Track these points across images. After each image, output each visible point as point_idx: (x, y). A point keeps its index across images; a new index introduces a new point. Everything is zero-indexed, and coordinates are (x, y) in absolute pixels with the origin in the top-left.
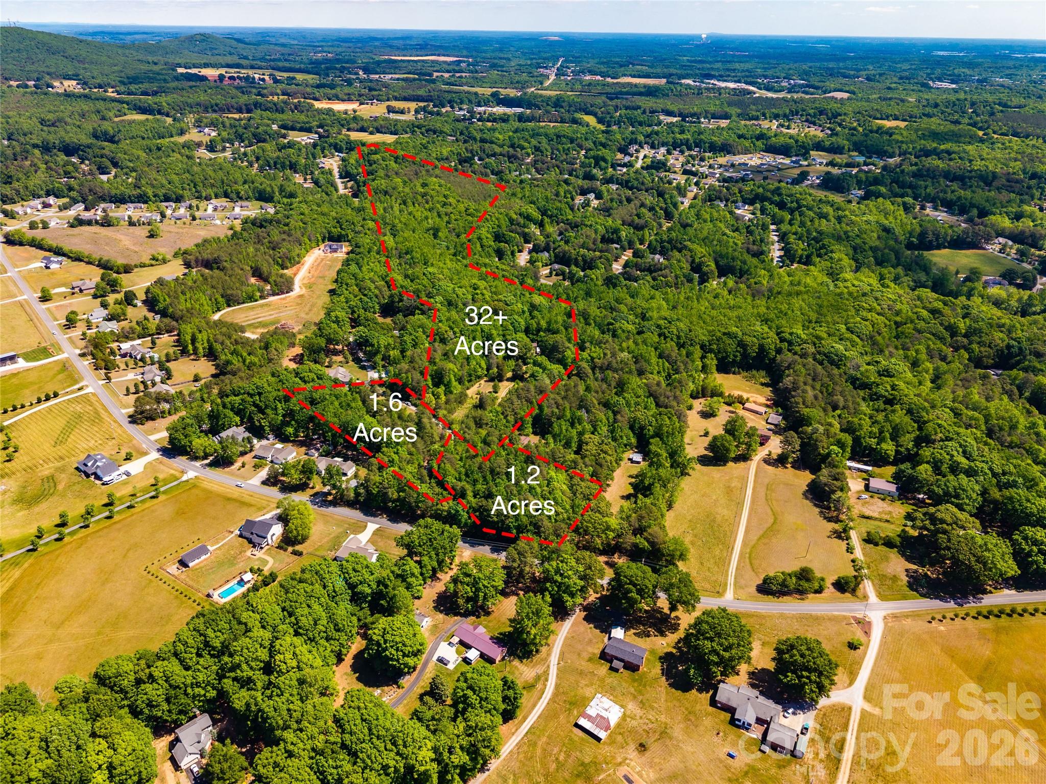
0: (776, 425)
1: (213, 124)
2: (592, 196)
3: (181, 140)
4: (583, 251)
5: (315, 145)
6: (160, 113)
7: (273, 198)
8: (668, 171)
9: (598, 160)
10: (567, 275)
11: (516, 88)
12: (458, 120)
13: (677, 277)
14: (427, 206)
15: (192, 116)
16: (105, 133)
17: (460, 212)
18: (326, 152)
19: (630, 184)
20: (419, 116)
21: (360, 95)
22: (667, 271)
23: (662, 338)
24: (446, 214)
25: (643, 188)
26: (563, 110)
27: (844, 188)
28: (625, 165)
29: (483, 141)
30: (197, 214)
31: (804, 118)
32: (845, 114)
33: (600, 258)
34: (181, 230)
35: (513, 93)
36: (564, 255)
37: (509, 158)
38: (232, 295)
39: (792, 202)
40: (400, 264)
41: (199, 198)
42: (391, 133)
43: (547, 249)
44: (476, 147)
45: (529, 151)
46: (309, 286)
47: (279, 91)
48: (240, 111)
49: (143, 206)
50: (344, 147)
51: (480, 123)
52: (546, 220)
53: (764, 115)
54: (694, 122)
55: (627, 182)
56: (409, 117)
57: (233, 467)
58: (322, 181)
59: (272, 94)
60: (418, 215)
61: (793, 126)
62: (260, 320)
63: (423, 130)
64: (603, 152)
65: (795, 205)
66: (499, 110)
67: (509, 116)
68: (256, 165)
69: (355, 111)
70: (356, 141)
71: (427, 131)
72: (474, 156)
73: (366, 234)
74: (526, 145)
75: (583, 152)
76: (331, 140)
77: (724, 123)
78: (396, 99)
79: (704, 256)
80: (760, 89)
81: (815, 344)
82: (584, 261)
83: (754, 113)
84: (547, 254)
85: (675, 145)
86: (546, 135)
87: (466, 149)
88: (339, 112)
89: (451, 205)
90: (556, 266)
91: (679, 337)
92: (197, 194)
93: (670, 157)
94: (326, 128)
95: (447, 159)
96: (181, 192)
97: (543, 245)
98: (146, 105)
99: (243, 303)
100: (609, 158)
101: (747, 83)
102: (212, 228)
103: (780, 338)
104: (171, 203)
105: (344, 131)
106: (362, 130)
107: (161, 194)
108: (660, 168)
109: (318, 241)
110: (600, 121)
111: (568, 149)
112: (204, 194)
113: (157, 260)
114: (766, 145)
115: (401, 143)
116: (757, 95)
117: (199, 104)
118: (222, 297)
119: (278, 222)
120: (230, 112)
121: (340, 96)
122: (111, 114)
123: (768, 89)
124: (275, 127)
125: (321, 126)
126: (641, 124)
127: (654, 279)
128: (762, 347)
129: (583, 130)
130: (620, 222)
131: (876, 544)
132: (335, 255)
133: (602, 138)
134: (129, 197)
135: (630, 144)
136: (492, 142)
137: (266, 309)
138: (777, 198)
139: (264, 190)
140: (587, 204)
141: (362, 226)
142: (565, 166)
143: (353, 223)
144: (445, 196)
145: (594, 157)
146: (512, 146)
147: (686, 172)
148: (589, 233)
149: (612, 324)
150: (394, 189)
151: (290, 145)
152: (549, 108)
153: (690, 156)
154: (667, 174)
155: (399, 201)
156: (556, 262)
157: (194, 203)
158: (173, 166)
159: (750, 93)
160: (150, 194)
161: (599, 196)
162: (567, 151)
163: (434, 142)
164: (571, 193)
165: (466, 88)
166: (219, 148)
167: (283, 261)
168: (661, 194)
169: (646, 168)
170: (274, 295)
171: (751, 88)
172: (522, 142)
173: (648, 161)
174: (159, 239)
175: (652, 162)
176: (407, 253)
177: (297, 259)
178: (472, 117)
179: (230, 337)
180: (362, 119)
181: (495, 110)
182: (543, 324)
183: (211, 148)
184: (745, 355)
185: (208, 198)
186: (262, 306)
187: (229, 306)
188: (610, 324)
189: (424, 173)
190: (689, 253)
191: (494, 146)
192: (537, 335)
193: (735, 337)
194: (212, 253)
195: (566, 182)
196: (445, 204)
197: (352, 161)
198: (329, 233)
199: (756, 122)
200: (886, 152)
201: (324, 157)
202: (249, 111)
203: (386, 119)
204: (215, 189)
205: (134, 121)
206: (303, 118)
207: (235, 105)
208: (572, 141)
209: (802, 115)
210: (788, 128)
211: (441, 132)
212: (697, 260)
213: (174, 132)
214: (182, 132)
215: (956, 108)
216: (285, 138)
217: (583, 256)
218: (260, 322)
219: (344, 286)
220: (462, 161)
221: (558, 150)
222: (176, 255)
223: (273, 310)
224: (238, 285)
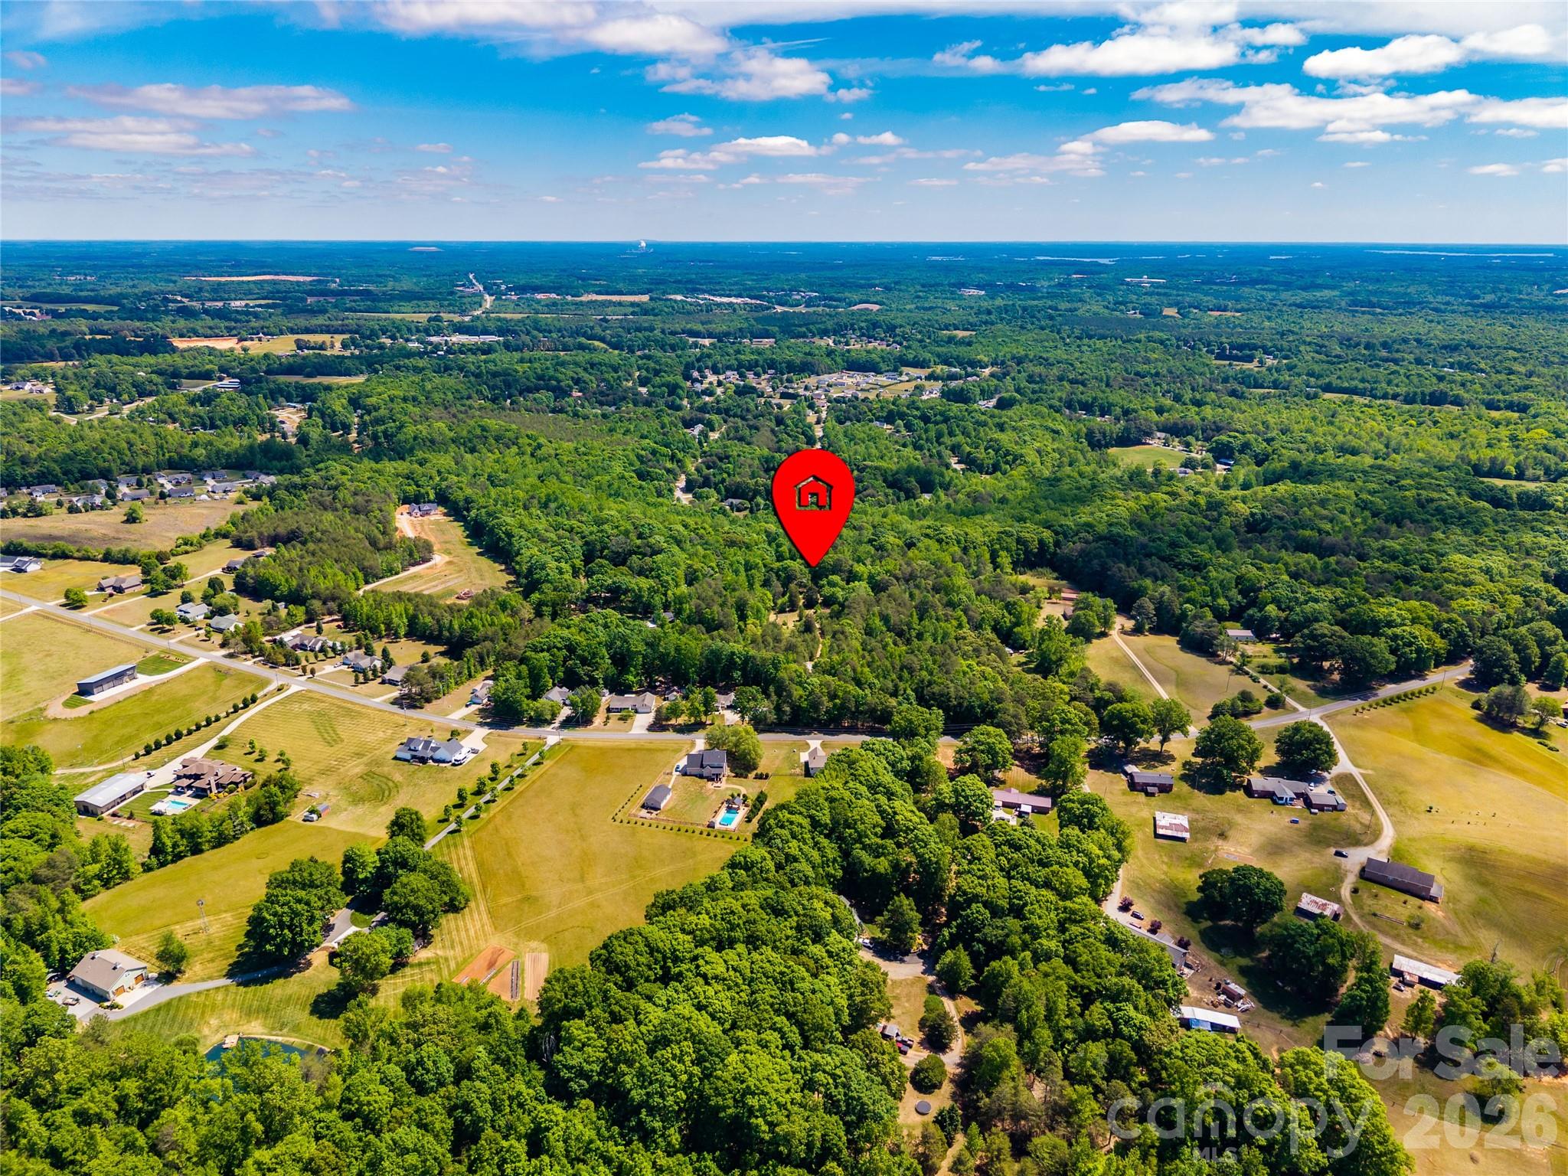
2: (701, 427)
7: (252, 462)
8: (762, 396)
11: (453, 312)
23: (944, 544)
26: (555, 336)
27: (970, 399)
28: (704, 393)
31: (858, 333)
32: (900, 326)
35: (457, 318)
36: (738, 488)
38: (370, 567)
39: (936, 415)
41: (133, 472)
42: (340, 374)
48: (50, 358)
50: (294, 394)
53: (809, 332)
54: (735, 343)
57: (595, 725)
61: (852, 341)
63: (389, 366)
71: (397, 368)
77: (768, 343)
78: (293, 331)
80: (773, 303)
85: (743, 368)
90: (734, 501)
91: (958, 542)
93: (748, 380)
97: (702, 480)
99: (383, 577)
101: (749, 297)
112: (140, 466)
114: (846, 364)
116: (777, 310)
118: (360, 570)
121: (200, 331)
123: (782, 303)
131: (1271, 673)
132: (431, 518)
135: (687, 369)
137: (420, 581)
139: (236, 452)
147: (785, 396)
153: (772, 378)
154: (764, 399)
156: (729, 497)
159: (767, 308)
161: (709, 428)
169: (736, 394)
171: (763, 303)
173: (728, 387)
174: (146, 523)
175: (735, 388)
178: (437, 349)
181: (456, 339)
184: (1027, 552)
185: (148, 471)
186: (411, 578)
194: (281, 527)
199: (807, 340)
202: (67, 357)
222: (207, 538)
223: (431, 581)
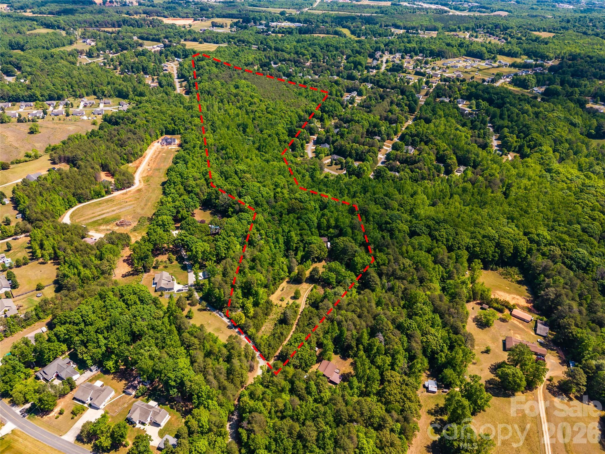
0: (544, 337)
1: (94, 37)
2: (355, 94)
3: (69, 48)
4: (355, 145)
5: (161, 53)
6: (59, 28)
7: (128, 95)
8: (404, 72)
9: (357, 64)
10: (344, 165)
11: (296, 8)
12: (258, 33)
13: (429, 169)
14: (238, 104)
15: (80, 30)
16: (18, 44)
17: (262, 111)
18: (169, 58)
19: (380, 83)
20: (233, 29)
21: (194, 14)
22: (421, 163)
23: (435, 241)
24: (252, 112)
25: (390, 86)
26: (328, 25)
27: (529, 86)
28: (374, 68)
29: (277, 49)
30: (71, 110)
31: (485, 31)
32: (512, 28)
33: (369, 151)
34: (56, 126)
35: (294, 12)
36: (341, 148)
37: (295, 62)
38: (82, 194)
39: (498, 99)
40: (218, 159)
41: (75, 96)
42: (214, 43)
43: (327, 141)
44: (272, 53)
45: (308, 57)
46: (147, 180)
47: (141, 11)
48: (114, 26)
49: (32, 104)
50: (181, 54)
51: (273, 35)
52: (326, 116)
53: (459, 28)
54: (415, 33)
55: (378, 81)
56: (226, 30)
57: (52, 414)
58: (164, 83)
59: (136, 13)
60: (231, 112)
61: (479, 36)
62: (104, 216)
63: (236, 40)
64: (359, 58)
65: (500, 101)
66: (286, 24)
67: (293, 30)
68: (119, 68)
69: (190, 26)
70: (189, 50)
71: (238, 41)
72: (270, 61)
73: (192, 130)
74: (306, 52)
75: (345, 57)
76: (172, 49)
77: (434, 34)
78: (218, 16)
79: (446, 150)
80: (451, 9)
81: (560, 246)
82: (357, 154)
83: (453, 27)
84: (328, 146)
85: (406, 52)
86: (319, 45)
87: (265, 56)
88: (180, 26)
89: (255, 104)
90: (336, 157)
91: (448, 240)
92: (73, 93)
93: (404, 60)
94: (170, 39)
95: (252, 64)
96: (61, 92)
97: (324, 138)
98: (49, 22)
99: (92, 199)
100: (363, 63)
101: (442, 5)
102: (79, 123)
103: (529, 239)
104: (53, 102)
105: (182, 41)
106: (195, 40)
107: (46, 94)
108: (399, 70)
109: (157, 135)
110: (353, 33)
111: (335, 55)
112: (78, 93)
113: (30, 157)
114: (467, 51)
115: (220, 52)
116: (451, 14)
117: (85, 21)
118: (74, 195)
119: (128, 119)
120: (107, 27)
121: (181, 14)
122: (24, 29)
123: (456, 9)
124: (135, 38)
125: (166, 37)
126: (380, 35)
127: (412, 171)
128: (516, 248)
129: (343, 40)
130: (379, 117)
132: (170, 147)
133: (356, 46)
134: (23, 97)
135: (376, 50)
136: (282, 51)
137: (110, 204)
138: (486, 96)
139: (122, 90)
140: (352, 101)
141: (190, 123)
142: (334, 69)
143: (184, 120)
144: (251, 96)
145: (353, 62)
146: (297, 53)
147: (417, 73)
148: (358, 128)
149: (390, 223)
150: (215, 89)
151: (143, 53)
152: (319, 23)
153: (418, 60)
154: (404, 74)
155: (218, 100)
156: (334, 153)
157: (71, 100)
158: (58, 71)
159: (446, 12)
160: (38, 94)
161: (360, 94)
162: (334, 57)
163: (243, 51)
164: (340, 92)
165: (264, 9)
166: (95, 54)
167: (128, 157)
168: (403, 92)
169: (391, 70)
170: (117, 190)
171: (446, 8)
172: (303, 50)
173: (390, 64)
174: (38, 135)
175: (393, 65)
176: (222, 149)
177: (139, 153)
178: (268, 30)
179: (72, 244)
180: (195, 32)
181: (283, 24)
182: (332, 222)
183: (90, 55)
185: (81, 96)
186: (107, 201)
187: (80, 202)
188: (387, 223)
189: (236, 75)
190: (435, 147)
191: (284, 53)
192: (327, 230)
193: (494, 239)
194: (72, 152)
195: (336, 83)
196: (251, 104)
197: (186, 66)
198: (166, 129)
199: (455, 33)
200: (547, 57)
201: (167, 61)
202: (119, 26)
203: (211, 32)
204: (86, 90)
205: (39, 35)
206: (154, 31)
207: (110, 22)
208: (337, 49)
209: (484, 28)
210: (476, 37)
211: (248, 42)
212: (441, 152)
213: (66, 42)
214: (71, 43)
215: (581, 23)
216: (142, 46)
217: (356, 150)
218: (103, 219)
219: (173, 185)
220: (263, 65)
221: (327, 56)
222: (47, 150)
223: (115, 205)
224: (87, 184)
